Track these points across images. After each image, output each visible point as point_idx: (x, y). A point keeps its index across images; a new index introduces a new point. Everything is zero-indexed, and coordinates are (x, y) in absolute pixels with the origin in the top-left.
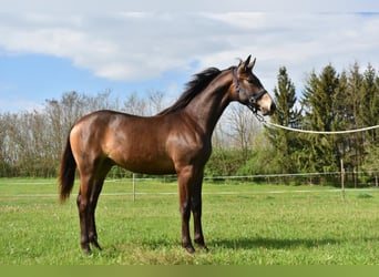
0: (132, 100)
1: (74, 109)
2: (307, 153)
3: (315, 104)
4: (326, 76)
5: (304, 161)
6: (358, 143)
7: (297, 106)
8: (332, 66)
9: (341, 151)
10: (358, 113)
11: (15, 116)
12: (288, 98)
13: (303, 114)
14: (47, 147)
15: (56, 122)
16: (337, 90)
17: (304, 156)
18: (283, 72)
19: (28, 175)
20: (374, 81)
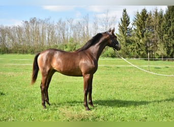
0: (60, 21)
1: (35, 25)
2: (134, 46)
3: (138, 25)
4: (143, 13)
5: (132, 49)
6: (155, 42)
7: (130, 26)
8: (146, 9)
9: (148, 45)
10: (156, 29)
11: (10, 28)
12: (127, 22)
13: (133, 29)
14: (24, 41)
15: (27, 30)
16: (147, 19)
17: (133, 47)
18: (125, 11)
19: (16, 53)
20: (163, 16)
